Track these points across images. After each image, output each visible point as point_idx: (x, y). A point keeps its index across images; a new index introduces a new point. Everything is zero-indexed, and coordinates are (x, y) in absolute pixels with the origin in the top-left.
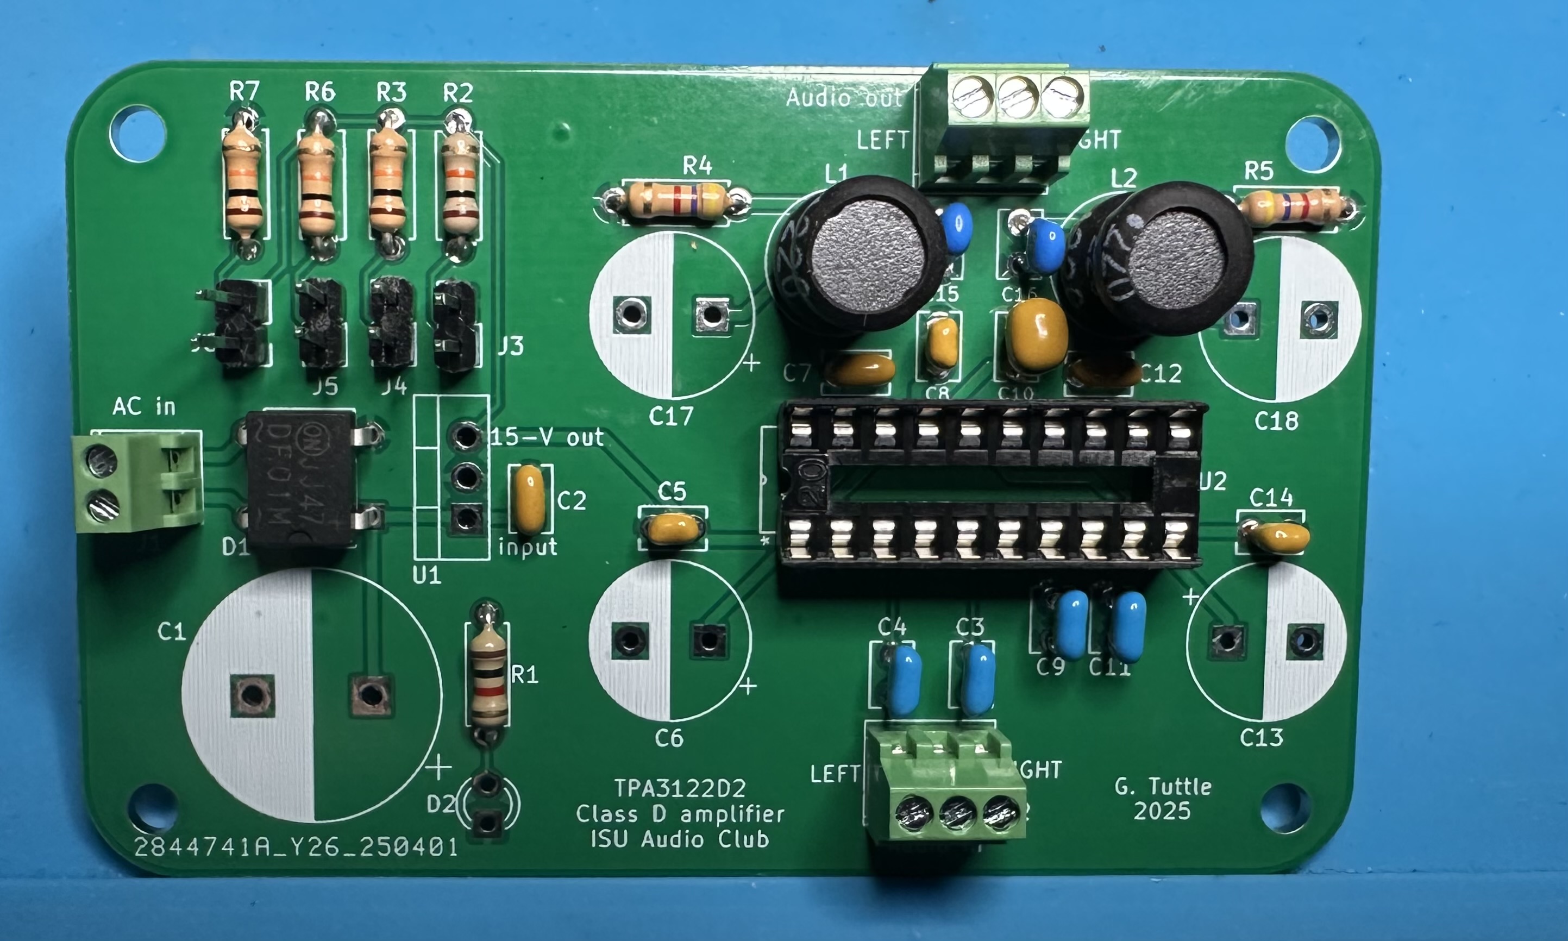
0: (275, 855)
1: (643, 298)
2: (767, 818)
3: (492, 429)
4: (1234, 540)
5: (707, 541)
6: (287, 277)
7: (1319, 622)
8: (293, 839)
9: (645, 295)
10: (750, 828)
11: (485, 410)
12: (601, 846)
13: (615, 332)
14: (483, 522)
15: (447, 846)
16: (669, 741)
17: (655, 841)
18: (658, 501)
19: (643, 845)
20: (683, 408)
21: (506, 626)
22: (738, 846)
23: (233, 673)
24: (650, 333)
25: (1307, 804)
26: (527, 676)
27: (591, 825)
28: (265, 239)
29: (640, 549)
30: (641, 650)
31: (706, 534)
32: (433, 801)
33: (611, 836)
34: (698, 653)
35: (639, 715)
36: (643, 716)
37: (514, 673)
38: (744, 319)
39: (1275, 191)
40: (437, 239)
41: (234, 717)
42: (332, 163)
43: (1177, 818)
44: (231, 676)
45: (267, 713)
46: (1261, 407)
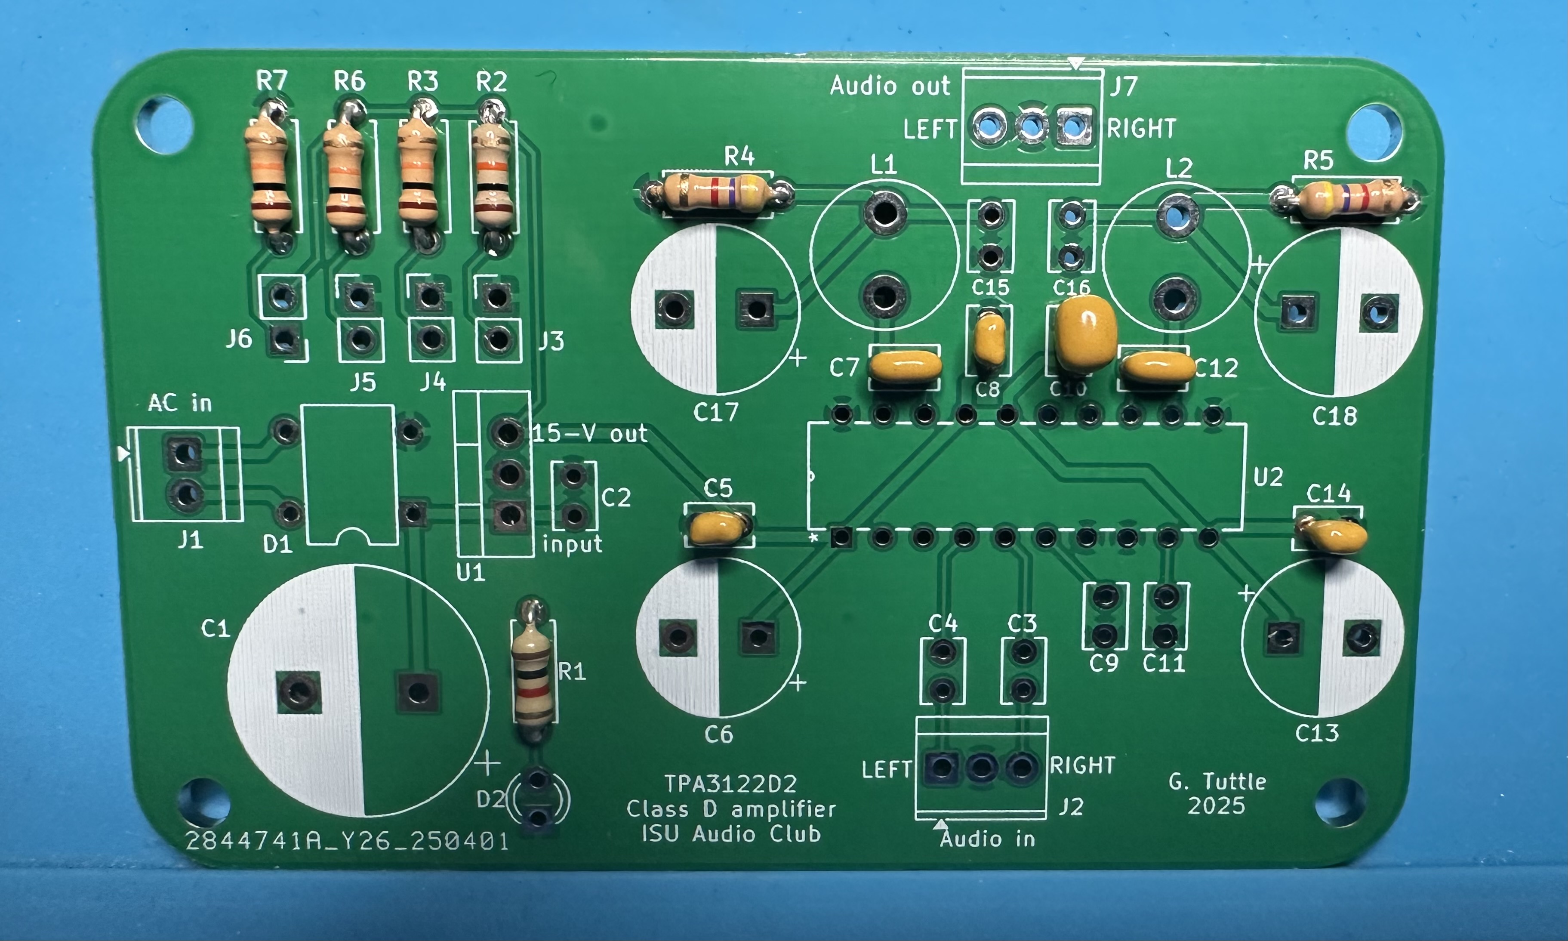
0: (327, 848)
1: (685, 292)
2: (819, 813)
3: (534, 425)
4: (1290, 536)
5: (754, 538)
6: (321, 270)
7: (1376, 619)
8: (343, 833)
9: (687, 289)
10: (801, 823)
11: (527, 405)
12: (652, 839)
13: (657, 328)
14: (527, 520)
15: (498, 841)
16: (719, 737)
17: (707, 836)
18: (705, 499)
19: (694, 840)
20: (727, 404)
21: (552, 622)
22: (790, 841)
23: (278, 670)
24: (693, 327)
25: (1364, 799)
26: (573, 673)
27: (643, 820)
28: (297, 232)
29: (686, 546)
30: (689, 647)
31: (753, 531)
32: (483, 795)
33: (662, 831)
34: (747, 650)
35: (688, 711)
36: (692, 711)
37: (561, 670)
38: (789, 313)
39: (1334, 182)
40: (474, 233)
41: (280, 711)
42: (359, 155)
43: (1231, 812)
44: (278, 673)
45: (313, 708)
46: (1322, 401)
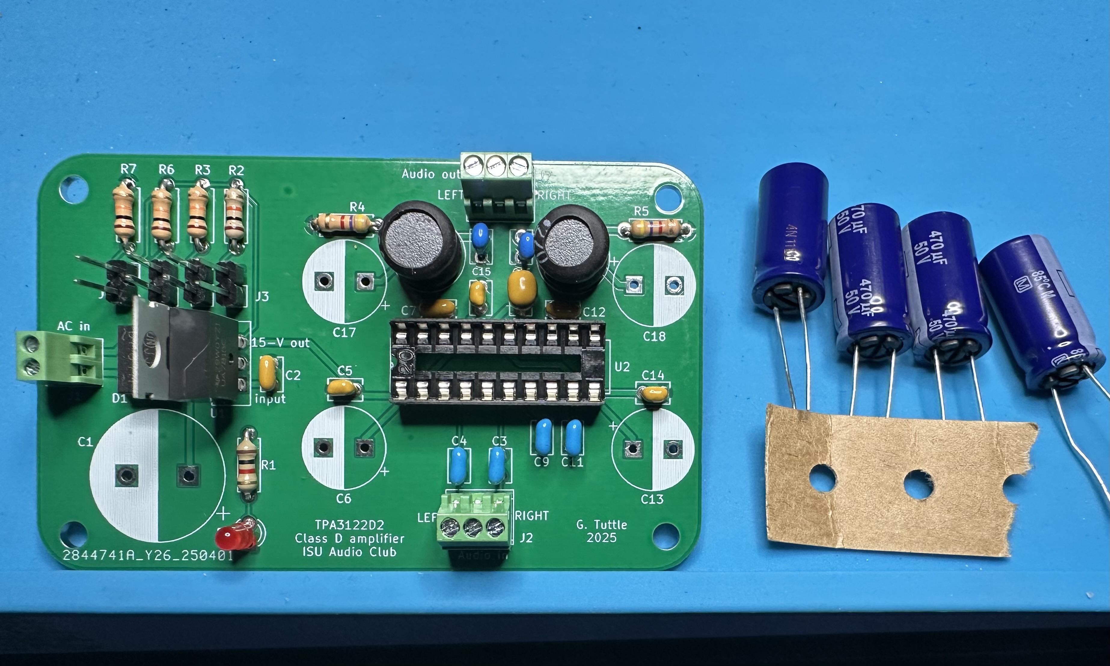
0: (137, 559)
1: (330, 273)
2: (395, 541)
3: (252, 338)
4: (634, 397)
5: (363, 396)
7: (680, 440)
8: (146, 551)
9: (331, 271)
10: (386, 546)
11: (249, 329)
12: (308, 555)
13: (316, 290)
14: (247, 387)
15: (228, 555)
16: (344, 500)
17: (337, 553)
18: (337, 375)
19: (330, 555)
20: (350, 328)
21: (259, 439)
22: (380, 556)
23: (117, 464)
24: (333, 290)
26: (270, 466)
27: (303, 544)
28: (137, 242)
29: (328, 400)
30: (329, 452)
31: (362, 393)
33: (313, 551)
35: (328, 486)
36: (330, 487)
37: (262, 465)
38: (382, 283)
39: (647, 220)
40: (225, 243)
41: (116, 486)
42: (168, 203)
43: (609, 541)
44: (116, 466)
45: (133, 484)
46: (647, 329)
